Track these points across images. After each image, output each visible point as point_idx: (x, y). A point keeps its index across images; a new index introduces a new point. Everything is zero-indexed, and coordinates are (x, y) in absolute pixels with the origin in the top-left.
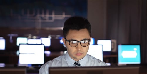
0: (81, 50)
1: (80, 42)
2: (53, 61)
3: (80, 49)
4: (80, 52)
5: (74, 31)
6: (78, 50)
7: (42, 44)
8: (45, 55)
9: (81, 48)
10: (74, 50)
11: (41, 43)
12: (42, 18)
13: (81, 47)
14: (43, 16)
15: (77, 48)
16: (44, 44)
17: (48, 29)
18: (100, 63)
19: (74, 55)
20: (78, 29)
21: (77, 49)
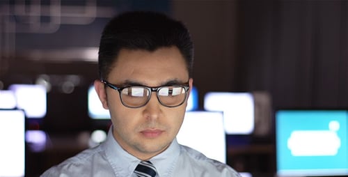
0: (158, 118)
1: (155, 90)
2: (62, 166)
3: (155, 116)
4: (154, 126)
5: (137, 54)
6: (148, 120)
7: (15, 109)
8: (28, 146)
9: (161, 111)
10: (134, 118)
11: (12, 106)
12: (16, 19)
13: (158, 107)
14: (20, 10)
15: (145, 112)
16: (23, 110)
17: (37, 55)
18: (221, 171)
19: (135, 137)
20: (152, 48)
21: (146, 115)
